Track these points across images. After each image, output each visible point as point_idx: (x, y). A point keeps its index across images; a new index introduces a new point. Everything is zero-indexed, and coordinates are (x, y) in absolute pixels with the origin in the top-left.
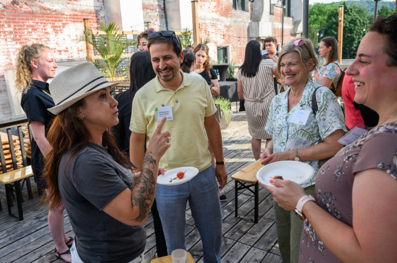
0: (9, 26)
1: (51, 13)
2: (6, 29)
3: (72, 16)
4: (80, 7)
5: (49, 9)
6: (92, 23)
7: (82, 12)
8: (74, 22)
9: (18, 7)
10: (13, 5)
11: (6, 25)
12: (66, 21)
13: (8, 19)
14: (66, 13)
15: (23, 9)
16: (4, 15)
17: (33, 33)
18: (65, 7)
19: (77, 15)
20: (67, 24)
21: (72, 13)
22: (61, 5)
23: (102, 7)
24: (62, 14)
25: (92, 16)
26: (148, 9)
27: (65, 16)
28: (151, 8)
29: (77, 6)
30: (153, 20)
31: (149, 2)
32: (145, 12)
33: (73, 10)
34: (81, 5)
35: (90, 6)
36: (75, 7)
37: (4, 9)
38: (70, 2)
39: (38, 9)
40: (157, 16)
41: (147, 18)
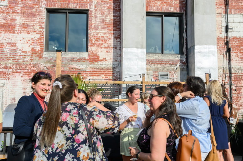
1: (76, 71)
3: (92, 72)
4: (99, 66)
5: (75, 68)
6: (107, 76)
7: (100, 69)
8: (92, 76)
12: (86, 75)
14: (87, 70)
18: (88, 66)
19: (96, 71)
20: (87, 77)
21: (92, 70)
22: (85, 66)
23: (118, 65)
24: (84, 71)
25: (109, 72)
26: (167, 64)
27: (86, 72)
28: (170, 63)
29: (97, 65)
30: (171, 72)
31: (168, 59)
32: (162, 66)
33: (93, 68)
34: (101, 65)
35: (108, 65)
36: (95, 66)
37: (47, 69)
38: (92, 63)
39: (68, 69)
40: (177, 69)
41: (165, 71)
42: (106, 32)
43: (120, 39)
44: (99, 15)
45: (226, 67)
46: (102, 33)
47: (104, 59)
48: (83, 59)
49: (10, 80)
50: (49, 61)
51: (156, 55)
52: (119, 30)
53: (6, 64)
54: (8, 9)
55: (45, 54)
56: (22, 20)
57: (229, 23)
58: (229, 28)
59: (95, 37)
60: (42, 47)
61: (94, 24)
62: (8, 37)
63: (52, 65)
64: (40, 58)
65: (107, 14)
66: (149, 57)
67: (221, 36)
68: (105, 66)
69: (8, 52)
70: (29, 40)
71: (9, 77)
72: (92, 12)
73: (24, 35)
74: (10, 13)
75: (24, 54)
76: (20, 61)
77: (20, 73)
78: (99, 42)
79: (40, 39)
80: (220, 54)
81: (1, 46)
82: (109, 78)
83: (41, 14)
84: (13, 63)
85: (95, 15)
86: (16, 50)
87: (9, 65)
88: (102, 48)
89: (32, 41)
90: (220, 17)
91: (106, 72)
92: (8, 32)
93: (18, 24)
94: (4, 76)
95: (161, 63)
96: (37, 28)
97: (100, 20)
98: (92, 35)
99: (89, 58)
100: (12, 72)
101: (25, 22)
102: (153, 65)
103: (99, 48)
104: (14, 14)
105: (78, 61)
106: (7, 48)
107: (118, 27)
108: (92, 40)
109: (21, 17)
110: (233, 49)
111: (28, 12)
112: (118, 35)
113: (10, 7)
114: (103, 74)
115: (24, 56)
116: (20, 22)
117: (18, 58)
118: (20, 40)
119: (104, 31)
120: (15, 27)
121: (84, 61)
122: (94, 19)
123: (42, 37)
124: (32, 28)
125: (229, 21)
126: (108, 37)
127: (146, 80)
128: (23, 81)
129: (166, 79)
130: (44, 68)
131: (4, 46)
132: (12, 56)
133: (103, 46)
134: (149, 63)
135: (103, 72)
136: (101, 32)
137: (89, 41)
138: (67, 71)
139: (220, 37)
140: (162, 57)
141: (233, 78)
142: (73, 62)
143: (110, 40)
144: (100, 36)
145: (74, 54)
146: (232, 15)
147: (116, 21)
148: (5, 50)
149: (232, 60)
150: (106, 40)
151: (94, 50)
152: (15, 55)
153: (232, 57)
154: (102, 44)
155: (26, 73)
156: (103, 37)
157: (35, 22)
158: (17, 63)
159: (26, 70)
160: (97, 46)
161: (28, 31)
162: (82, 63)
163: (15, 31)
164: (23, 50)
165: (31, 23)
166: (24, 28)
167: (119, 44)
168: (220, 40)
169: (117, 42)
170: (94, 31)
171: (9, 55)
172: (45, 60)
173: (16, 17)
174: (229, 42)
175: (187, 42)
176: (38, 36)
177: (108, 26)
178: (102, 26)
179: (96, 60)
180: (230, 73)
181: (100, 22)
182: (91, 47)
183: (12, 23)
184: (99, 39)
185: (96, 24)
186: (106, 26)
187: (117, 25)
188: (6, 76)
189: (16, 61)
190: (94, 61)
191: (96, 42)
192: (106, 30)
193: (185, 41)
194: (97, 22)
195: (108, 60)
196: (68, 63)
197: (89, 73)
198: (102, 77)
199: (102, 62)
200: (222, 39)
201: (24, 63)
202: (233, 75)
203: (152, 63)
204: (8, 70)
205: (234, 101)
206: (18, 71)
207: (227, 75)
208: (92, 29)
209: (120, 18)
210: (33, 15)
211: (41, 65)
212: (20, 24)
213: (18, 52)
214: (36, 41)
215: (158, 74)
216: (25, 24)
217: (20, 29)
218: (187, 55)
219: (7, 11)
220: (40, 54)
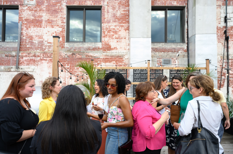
0: (68, 65)
2: (66, 67)
3: (105, 59)
4: (111, 54)
5: (91, 56)
6: (118, 63)
7: (112, 57)
8: (105, 62)
9: (74, 56)
10: (73, 55)
11: (66, 65)
12: (100, 62)
13: (68, 62)
14: (101, 58)
15: (77, 57)
16: (67, 60)
17: (80, 68)
18: (101, 55)
19: (108, 58)
20: (101, 63)
21: (105, 57)
22: (99, 54)
23: (127, 53)
24: (98, 58)
25: (119, 59)
26: (170, 51)
27: (100, 59)
28: (172, 51)
29: (109, 53)
30: (173, 59)
31: (171, 47)
32: (166, 54)
33: (106, 56)
34: (112, 53)
35: (118, 53)
36: (108, 54)
37: (68, 57)
38: (105, 51)
39: (85, 56)
40: (178, 56)
41: (168, 58)
42: (117, 24)
43: (129, 31)
44: (111, 10)
45: (224, 54)
46: (113, 26)
47: (115, 48)
48: (97, 48)
49: (38, 66)
50: (69, 51)
51: (160, 44)
52: (128, 23)
53: (35, 53)
54: (36, 7)
55: (66, 45)
56: (47, 16)
57: (227, 14)
58: (228, 18)
59: (107, 29)
60: (64, 39)
61: (106, 18)
62: (36, 30)
63: (72, 53)
64: (62, 48)
65: (118, 9)
66: (154, 45)
67: (219, 25)
68: (116, 54)
69: (36, 43)
70: (53, 33)
71: (38, 64)
72: (104, 7)
73: (49, 29)
74: (37, 11)
75: (49, 44)
76: (47, 50)
77: (46, 60)
78: (111, 34)
79: (62, 32)
80: (219, 42)
81: (31, 38)
82: (119, 64)
83: (63, 11)
84: (41, 52)
85: (107, 11)
86: (43, 41)
87: (37, 54)
88: (113, 38)
89: (56, 34)
90: (219, 8)
91: (117, 59)
92: (37, 27)
93: (44, 19)
94: (34, 63)
95: (164, 50)
96: (60, 23)
97: (112, 14)
98: (104, 27)
99: (103, 47)
100: (40, 60)
101: (49, 17)
102: (157, 52)
103: (111, 38)
104: (41, 11)
105: (93, 50)
106: (36, 40)
107: (127, 20)
108: (105, 32)
109: (46, 14)
110: (230, 37)
111: (52, 9)
112: (127, 27)
113: (37, 6)
114: (114, 60)
115: (50, 46)
116: (46, 18)
117: (44, 48)
118: (46, 33)
119: (115, 24)
120: (41, 23)
121: (98, 50)
122: (107, 14)
123: (64, 30)
124: (55, 22)
125: (227, 12)
126: (118, 29)
127: (151, 66)
128: (48, 67)
129: (168, 65)
130: (66, 56)
131: (33, 38)
132: (39, 46)
133: (114, 37)
134: (154, 51)
135: (114, 59)
136: (112, 24)
137: (102, 33)
138: (84, 59)
139: (219, 27)
140: (165, 45)
141: (230, 64)
142: (89, 51)
143: (120, 32)
144: (111, 29)
145: (90, 44)
146: (230, 6)
147: (125, 15)
148: (34, 41)
149: (230, 48)
150: (117, 32)
151: (107, 40)
152: (42, 46)
153: (230, 45)
154: (113, 35)
155: (51, 60)
156: (114, 29)
157: (58, 18)
158: (43, 52)
159: (51, 58)
160: (109, 37)
161: (53, 26)
162: (97, 51)
163: (42, 26)
164: (48, 42)
165: (54, 19)
166: (49, 23)
167: (128, 35)
168: (219, 30)
169: (126, 33)
170: (107, 24)
171: (37, 46)
172: (66, 49)
173: (42, 14)
174: (227, 31)
175: (188, 32)
176: (61, 29)
177: (118, 20)
178: (114, 20)
179: (108, 49)
180: (228, 59)
181: (111, 17)
182: (104, 38)
183: (40, 19)
184: (111, 31)
185: (109, 18)
186: (117, 20)
187: (126, 18)
188: (35, 62)
189: (43, 51)
190: (106, 50)
191: (108, 34)
192: (117, 23)
193: (186, 31)
194: (109, 17)
195: (118, 49)
196: (85, 52)
197: (103, 60)
198: (114, 63)
199: (114, 50)
200: (221, 28)
201: (49, 52)
202: (230, 61)
203: (156, 51)
204: (36, 58)
205: (231, 84)
206: (45, 58)
207: (224, 61)
208: (105, 22)
209: (129, 12)
210: (56, 12)
211: (63, 53)
212: (45, 20)
213: (44, 43)
214: (59, 33)
215: (162, 60)
216: (50, 20)
217: (46, 24)
218: (188, 44)
219: (36, 9)
220: (62, 44)
